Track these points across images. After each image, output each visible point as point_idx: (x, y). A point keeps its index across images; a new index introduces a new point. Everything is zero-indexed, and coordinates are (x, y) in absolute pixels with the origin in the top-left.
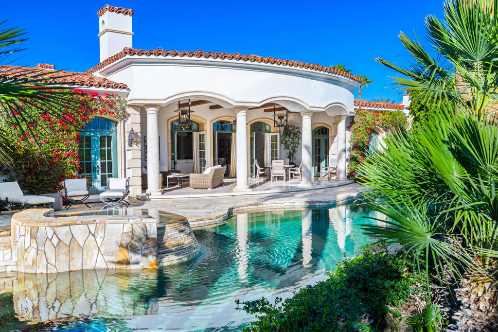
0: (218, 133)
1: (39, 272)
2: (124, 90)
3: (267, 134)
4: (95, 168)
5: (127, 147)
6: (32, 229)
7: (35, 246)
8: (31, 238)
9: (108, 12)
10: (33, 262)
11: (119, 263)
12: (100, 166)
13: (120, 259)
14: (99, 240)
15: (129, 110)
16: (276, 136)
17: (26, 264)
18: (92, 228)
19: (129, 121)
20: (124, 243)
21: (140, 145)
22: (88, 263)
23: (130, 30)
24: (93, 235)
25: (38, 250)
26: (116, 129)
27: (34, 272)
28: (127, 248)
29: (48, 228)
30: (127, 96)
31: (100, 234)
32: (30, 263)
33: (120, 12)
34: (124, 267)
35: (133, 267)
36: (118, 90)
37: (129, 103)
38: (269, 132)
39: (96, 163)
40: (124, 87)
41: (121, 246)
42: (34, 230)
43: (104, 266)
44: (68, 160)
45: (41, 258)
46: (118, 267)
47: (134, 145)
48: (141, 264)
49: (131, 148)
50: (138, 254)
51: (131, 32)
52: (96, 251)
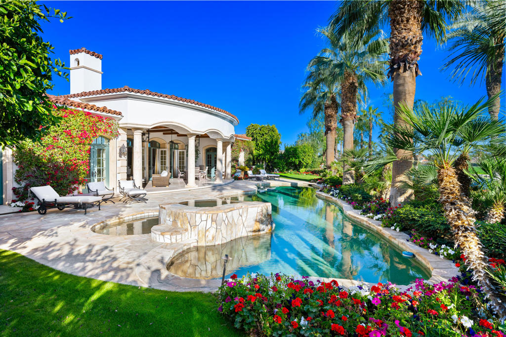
0: (153, 149)
1: (217, 243)
2: (119, 116)
3: (176, 151)
4: (93, 173)
5: (118, 158)
6: (213, 215)
7: (215, 226)
8: (212, 221)
9: (83, 53)
10: (213, 238)
11: (254, 231)
12: (97, 171)
13: (254, 229)
14: (244, 219)
15: (121, 131)
16: (183, 152)
17: (207, 240)
18: (241, 211)
19: (120, 138)
20: (258, 219)
21: (126, 157)
22: (238, 234)
23: (100, 70)
24: (241, 216)
25: (217, 229)
26: (109, 144)
27: (213, 244)
28: (259, 222)
29: (224, 214)
30: (119, 120)
31: (245, 215)
32: (211, 238)
33: (93, 55)
34: (257, 233)
35: (262, 233)
36: (115, 115)
37: (120, 126)
38: (178, 149)
39: (94, 170)
40: (120, 114)
41: (256, 221)
42: (214, 217)
43: (246, 235)
44: (82, 168)
45: (219, 234)
46: (254, 234)
47: (123, 156)
48: (265, 230)
49: (121, 158)
50: (264, 224)
51: (101, 71)
52: (242, 225)
